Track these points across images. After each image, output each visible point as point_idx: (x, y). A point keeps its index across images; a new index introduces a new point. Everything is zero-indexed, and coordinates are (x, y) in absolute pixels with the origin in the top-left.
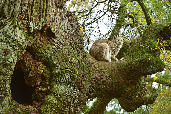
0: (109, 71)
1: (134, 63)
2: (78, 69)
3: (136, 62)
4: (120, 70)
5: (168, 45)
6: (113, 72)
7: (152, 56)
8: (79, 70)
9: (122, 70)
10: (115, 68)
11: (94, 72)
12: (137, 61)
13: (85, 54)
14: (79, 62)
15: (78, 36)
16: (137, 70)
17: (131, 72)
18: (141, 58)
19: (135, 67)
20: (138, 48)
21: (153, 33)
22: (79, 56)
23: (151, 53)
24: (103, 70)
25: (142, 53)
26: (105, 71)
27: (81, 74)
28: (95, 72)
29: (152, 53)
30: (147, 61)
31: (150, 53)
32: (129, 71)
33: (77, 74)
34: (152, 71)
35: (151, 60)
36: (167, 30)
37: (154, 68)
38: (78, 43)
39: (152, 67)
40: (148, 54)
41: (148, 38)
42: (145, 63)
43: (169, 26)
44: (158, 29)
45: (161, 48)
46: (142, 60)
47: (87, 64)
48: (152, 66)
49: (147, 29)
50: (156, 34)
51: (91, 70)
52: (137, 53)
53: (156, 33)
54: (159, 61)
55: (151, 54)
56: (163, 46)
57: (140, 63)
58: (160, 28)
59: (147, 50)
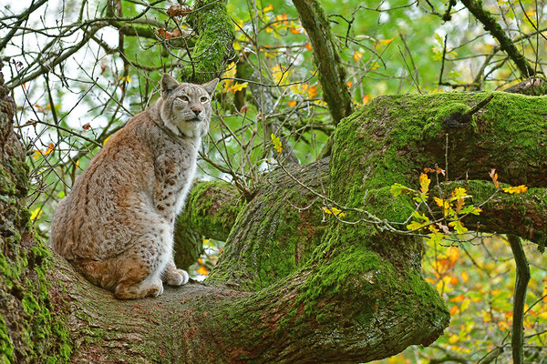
0: (155, 338)
1: (285, 298)
2: (13, 327)
3: (299, 291)
4: (208, 335)
5: (477, 211)
6: (176, 347)
7: (384, 267)
8: (17, 334)
9: (224, 335)
10: (185, 326)
11: (79, 342)
12: (305, 289)
13: (36, 250)
14: (16, 292)
15: (7, 156)
16: (304, 336)
17: (268, 346)
18: (328, 273)
19: (293, 318)
20: (288, 220)
21: (388, 143)
22: (13, 258)
23: (379, 249)
24: (123, 332)
25: (331, 249)
26: (131, 336)
27: (28, 352)
28: (84, 343)
29: (381, 247)
30: (358, 290)
31: (374, 249)
32: (258, 337)
33: (11, 353)
34: (384, 342)
35: (376, 287)
36: (460, 128)
37: (393, 326)
38: (11, 194)
39: (385, 322)
40: (362, 255)
41: (362, 168)
42: (348, 301)
43: (471, 113)
44: (412, 123)
45: (440, 225)
46: (334, 285)
47: (47, 301)
48: (381, 316)
49: (356, 126)
50: (405, 148)
51: (64, 334)
52: (285, 245)
53: (402, 145)
54: (417, 290)
55: (376, 255)
56: (452, 213)
57: (318, 298)
58: (424, 119)
59: (356, 235)
